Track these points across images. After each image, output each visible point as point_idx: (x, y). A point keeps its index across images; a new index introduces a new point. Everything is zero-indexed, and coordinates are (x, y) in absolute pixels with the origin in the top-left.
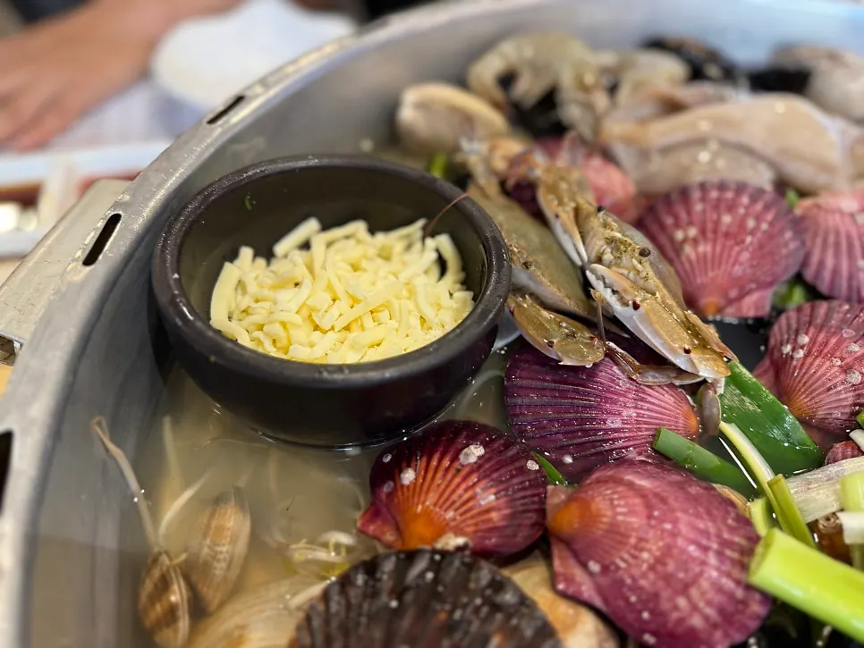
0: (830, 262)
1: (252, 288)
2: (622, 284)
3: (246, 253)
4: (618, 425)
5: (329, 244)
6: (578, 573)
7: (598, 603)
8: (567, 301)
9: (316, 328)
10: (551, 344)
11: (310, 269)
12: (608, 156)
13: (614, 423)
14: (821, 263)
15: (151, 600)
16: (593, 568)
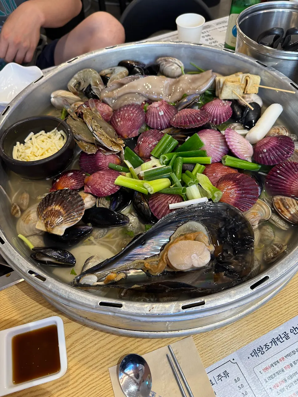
0: (152, 120)
1: (21, 150)
2: (98, 135)
3: (18, 143)
5: (36, 138)
6: (88, 189)
7: (91, 192)
8: (89, 141)
9: (36, 156)
10: (85, 150)
11: (32, 144)
13: (100, 164)
14: (150, 121)
15: (13, 210)
16: (90, 187)
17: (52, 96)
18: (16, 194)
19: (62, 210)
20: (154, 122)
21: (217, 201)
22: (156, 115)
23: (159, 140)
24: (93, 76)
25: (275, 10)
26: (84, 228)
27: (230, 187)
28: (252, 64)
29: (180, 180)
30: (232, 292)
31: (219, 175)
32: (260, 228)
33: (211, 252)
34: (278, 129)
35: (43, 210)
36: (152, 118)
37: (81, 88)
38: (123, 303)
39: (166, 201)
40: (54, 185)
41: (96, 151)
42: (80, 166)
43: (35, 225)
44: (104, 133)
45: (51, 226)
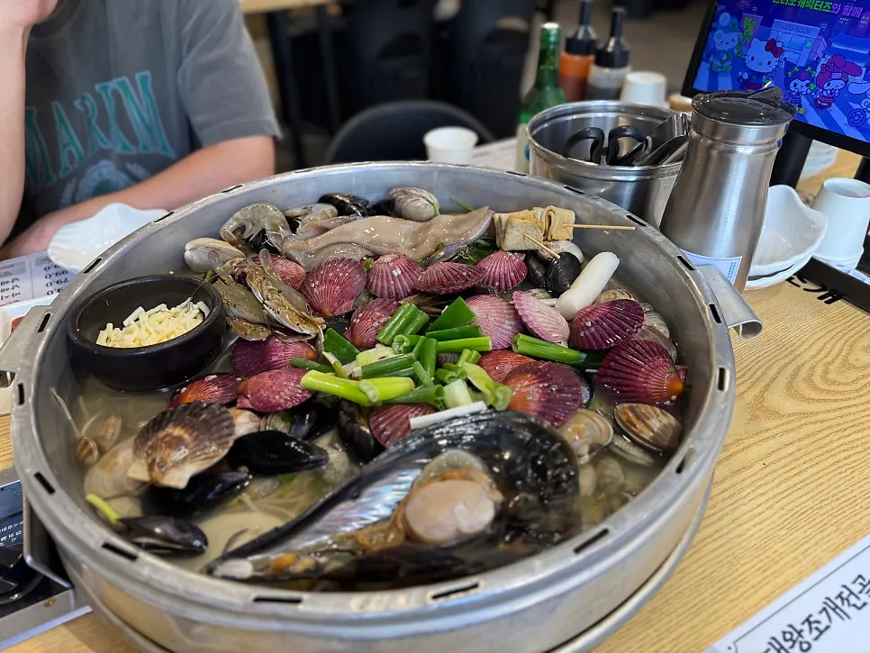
0: (380, 284)
1: (114, 338)
2: (273, 305)
3: (110, 326)
4: (277, 359)
5: (148, 316)
6: (245, 401)
7: (251, 406)
8: (254, 318)
10: (246, 335)
11: (139, 327)
12: (289, 258)
13: (274, 359)
14: (376, 286)
15: (82, 450)
16: (249, 396)
17: (188, 246)
18: (93, 419)
19: (186, 437)
20: (382, 288)
21: (504, 408)
22: (387, 276)
23: (392, 316)
24: (269, 214)
25: (592, 115)
26: (230, 477)
27: (526, 383)
28: (558, 192)
29: (433, 378)
30: (536, 562)
31: (508, 368)
32: (594, 462)
33: (495, 504)
34: (614, 294)
35: (148, 439)
36: (380, 280)
37: (246, 236)
38: (305, 596)
39: (404, 416)
40: (174, 399)
41: (267, 335)
42: (233, 365)
43: (126, 471)
44: (285, 302)
45: (161, 467)
